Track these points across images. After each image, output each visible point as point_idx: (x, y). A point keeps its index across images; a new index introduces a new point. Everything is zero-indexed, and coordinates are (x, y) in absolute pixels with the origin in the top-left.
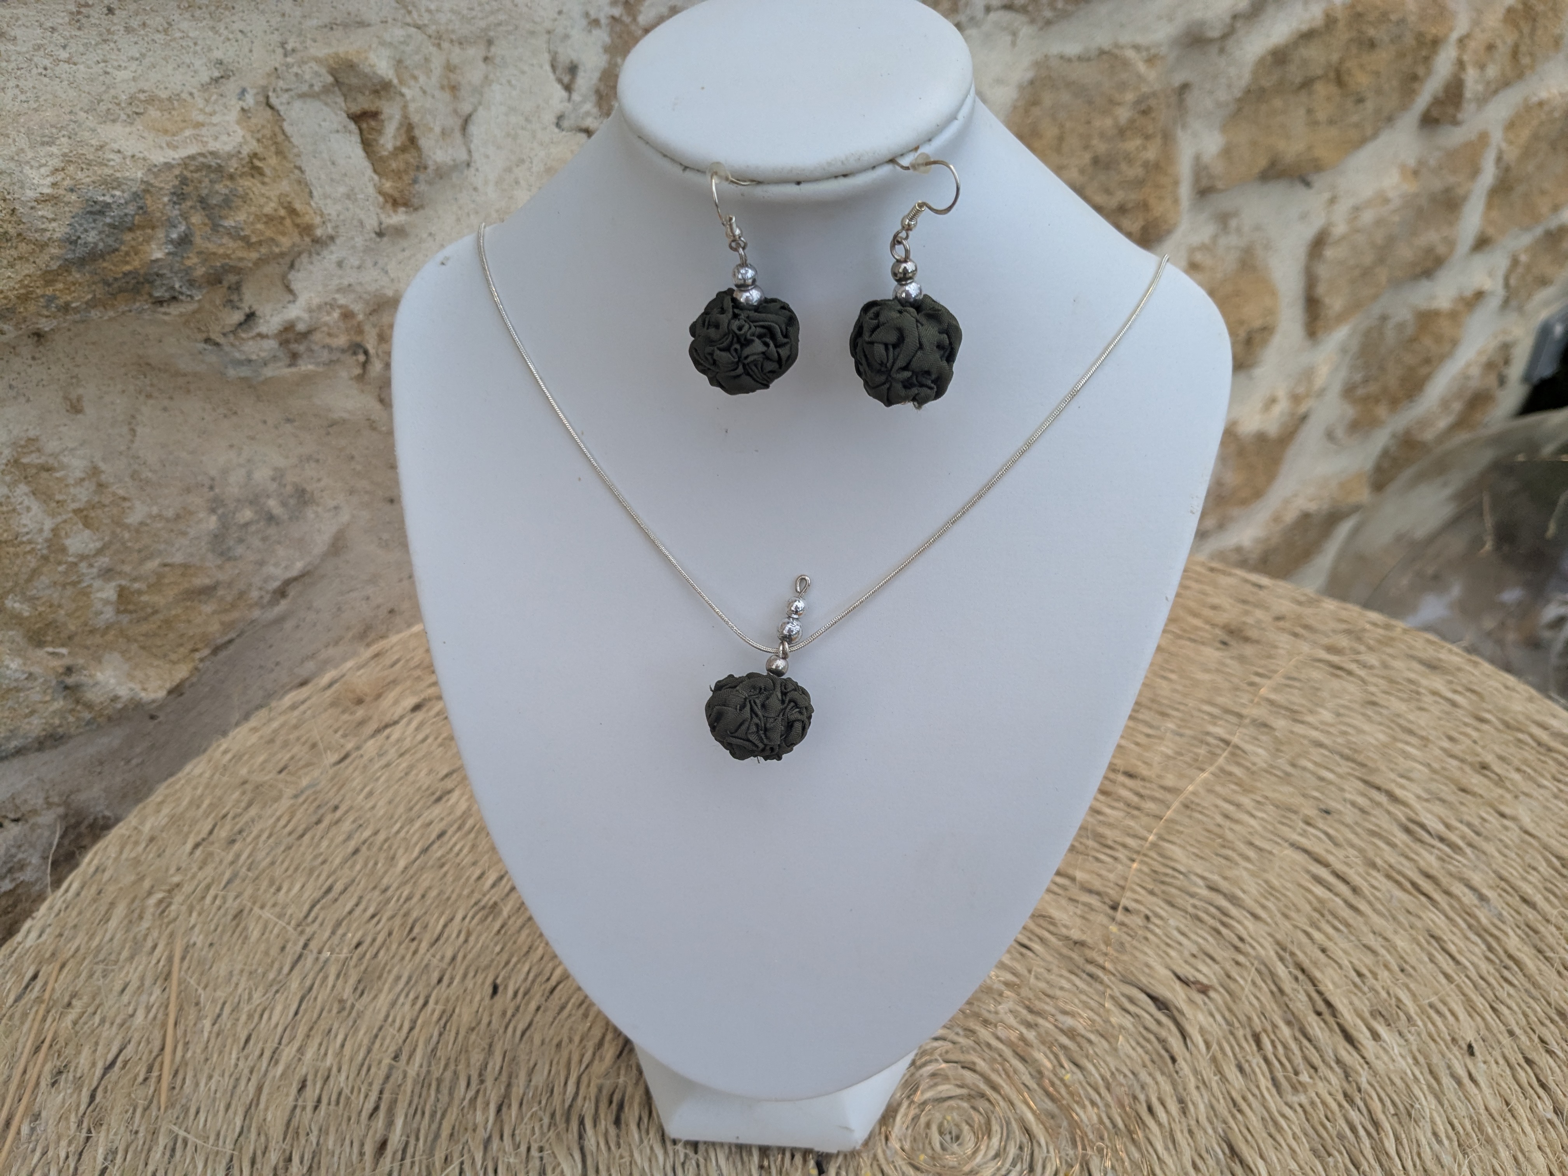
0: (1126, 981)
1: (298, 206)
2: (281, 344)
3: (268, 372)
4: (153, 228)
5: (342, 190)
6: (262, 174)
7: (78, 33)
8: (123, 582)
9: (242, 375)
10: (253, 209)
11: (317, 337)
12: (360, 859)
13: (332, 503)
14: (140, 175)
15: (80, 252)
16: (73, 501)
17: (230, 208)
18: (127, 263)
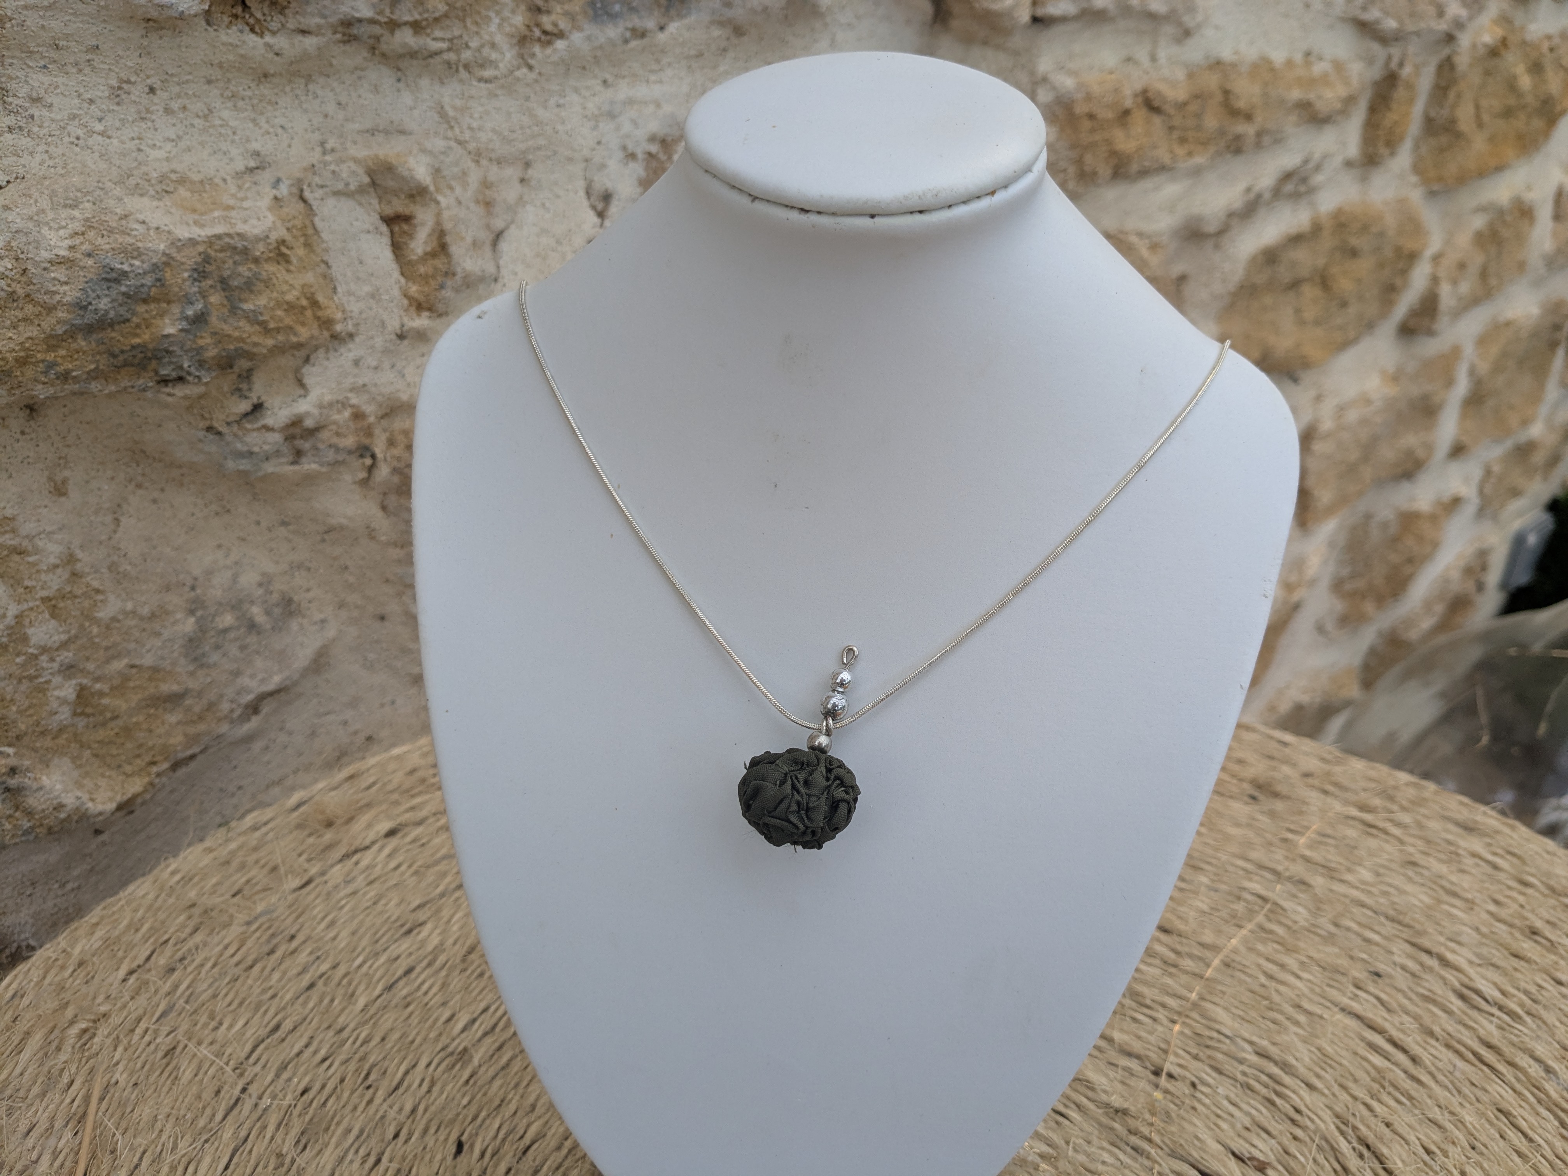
0: (1173, 1154)
1: (320, 298)
2: (286, 439)
3: (269, 468)
4: (169, 302)
5: (367, 289)
6: (288, 262)
7: (116, 108)
8: (85, 681)
9: (241, 468)
10: (275, 295)
11: (324, 435)
12: (315, 995)
13: (318, 616)
14: (162, 246)
15: (89, 318)
16: (43, 588)
17: (252, 291)
18: (137, 335)
